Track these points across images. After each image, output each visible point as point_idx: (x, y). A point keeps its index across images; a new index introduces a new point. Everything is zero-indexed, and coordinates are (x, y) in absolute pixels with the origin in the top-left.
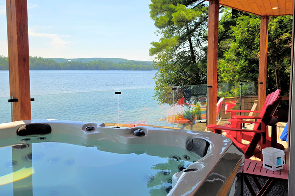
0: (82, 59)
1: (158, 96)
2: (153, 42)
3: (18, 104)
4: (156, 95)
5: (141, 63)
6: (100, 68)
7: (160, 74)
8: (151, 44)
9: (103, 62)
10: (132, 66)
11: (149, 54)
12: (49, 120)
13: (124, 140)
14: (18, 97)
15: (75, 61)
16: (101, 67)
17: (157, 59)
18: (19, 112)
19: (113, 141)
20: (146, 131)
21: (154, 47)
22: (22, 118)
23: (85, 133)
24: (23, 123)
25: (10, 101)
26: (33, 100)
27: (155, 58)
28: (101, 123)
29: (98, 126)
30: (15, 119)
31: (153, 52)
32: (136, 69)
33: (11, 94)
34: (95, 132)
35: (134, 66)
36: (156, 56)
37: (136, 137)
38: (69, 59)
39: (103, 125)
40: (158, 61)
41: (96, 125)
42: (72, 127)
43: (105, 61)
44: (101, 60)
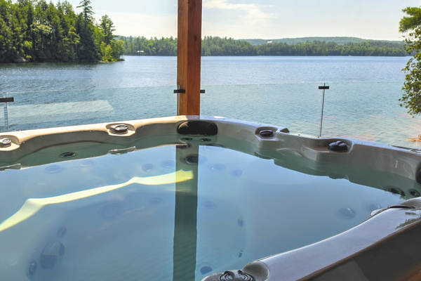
0: (288, 39)
1: (410, 100)
2: (409, 8)
3: (185, 95)
4: (404, 98)
5: (386, 44)
6: (314, 52)
7: (417, 62)
8: (404, 11)
9: (320, 43)
10: (369, 49)
11: (398, 29)
12: (217, 118)
13: (313, 155)
14: (185, 87)
15: (278, 43)
16: (316, 50)
17: (414, 36)
18: (185, 106)
19: (297, 154)
20: (350, 146)
21: (409, 16)
22: (188, 114)
23: (259, 138)
24: (186, 119)
25: (175, 92)
26: (203, 92)
27: (410, 36)
28: (283, 128)
29: (278, 131)
30: (180, 113)
31: (406, 25)
32: (376, 54)
33: (178, 83)
34: (274, 139)
35: (373, 48)
36: (411, 31)
37: (332, 152)
38: (269, 40)
39: (286, 130)
40: (414, 39)
41: (276, 129)
42: (243, 129)
43: (324, 42)
44: (317, 40)
